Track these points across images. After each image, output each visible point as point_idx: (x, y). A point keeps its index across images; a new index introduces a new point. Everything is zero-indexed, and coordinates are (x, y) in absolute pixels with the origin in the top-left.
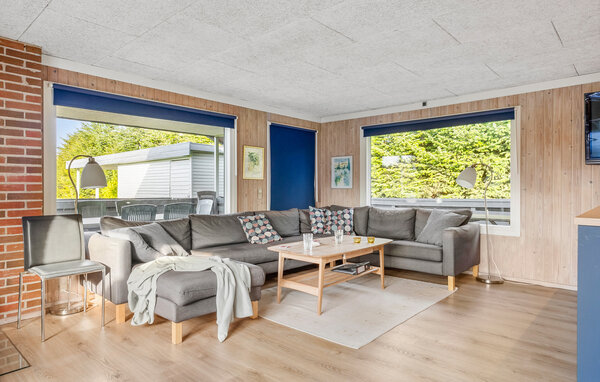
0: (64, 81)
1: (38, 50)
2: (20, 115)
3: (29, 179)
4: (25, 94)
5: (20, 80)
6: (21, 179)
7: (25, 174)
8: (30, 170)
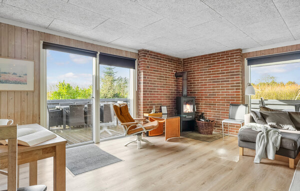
0: (251, 57)
1: (241, 50)
2: (234, 72)
3: (236, 92)
4: (235, 65)
5: (233, 61)
6: (234, 92)
7: (235, 90)
8: (236, 89)
